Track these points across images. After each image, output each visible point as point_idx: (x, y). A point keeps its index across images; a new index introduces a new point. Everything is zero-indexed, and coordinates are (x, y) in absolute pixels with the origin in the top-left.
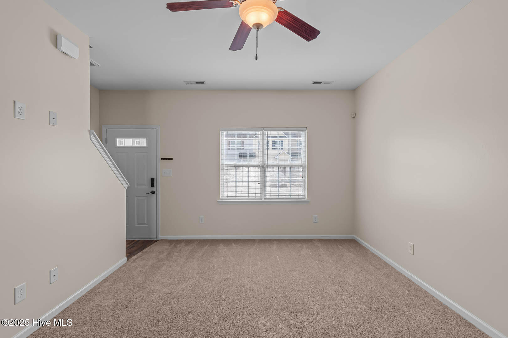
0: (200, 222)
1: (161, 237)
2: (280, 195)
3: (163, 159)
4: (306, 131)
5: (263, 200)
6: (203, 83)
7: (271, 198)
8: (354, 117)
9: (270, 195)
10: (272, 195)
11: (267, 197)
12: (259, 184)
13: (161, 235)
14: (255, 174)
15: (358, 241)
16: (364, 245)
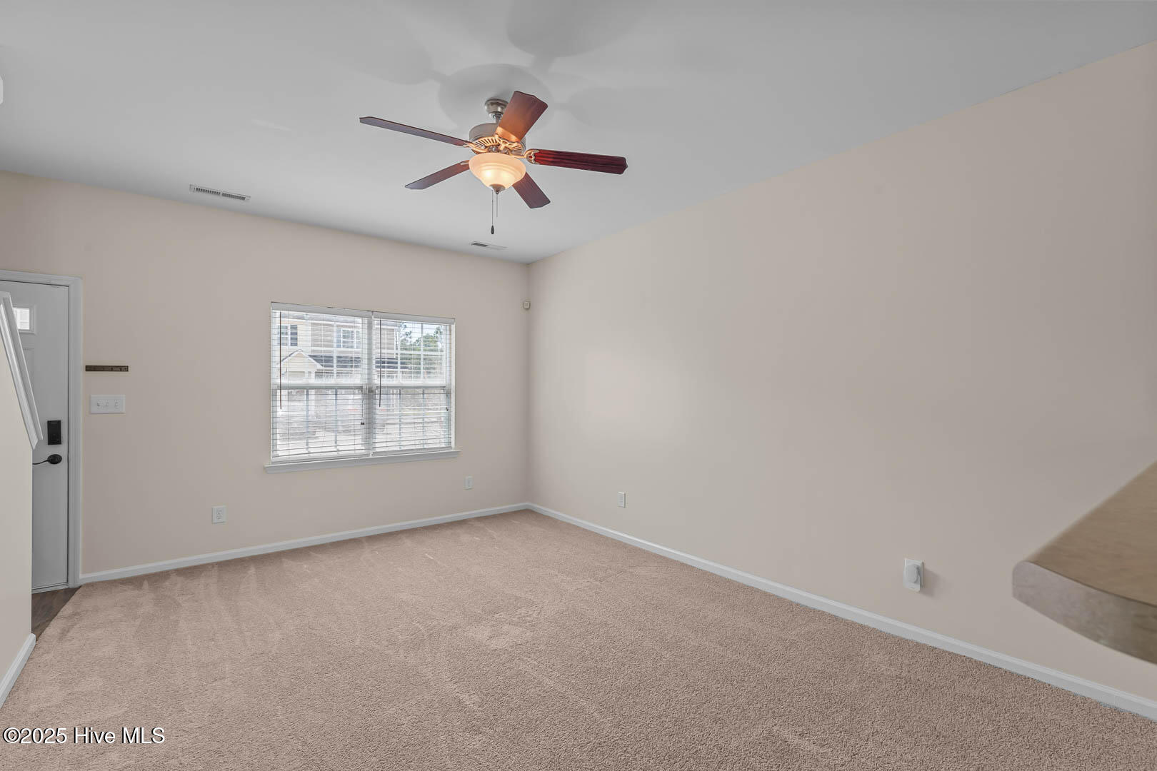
0: (215, 521)
1: (83, 577)
2: (403, 443)
3: (89, 368)
4: (453, 327)
5: (371, 457)
6: (243, 198)
7: (388, 451)
8: (527, 309)
9: (384, 444)
10: (389, 444)
11: (377, 450)
12: (363, 424)
13: (83, 573)
14: (352, 405)
15: (534, 510)
16: (546, 514)
